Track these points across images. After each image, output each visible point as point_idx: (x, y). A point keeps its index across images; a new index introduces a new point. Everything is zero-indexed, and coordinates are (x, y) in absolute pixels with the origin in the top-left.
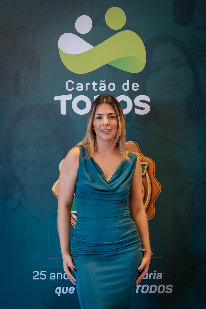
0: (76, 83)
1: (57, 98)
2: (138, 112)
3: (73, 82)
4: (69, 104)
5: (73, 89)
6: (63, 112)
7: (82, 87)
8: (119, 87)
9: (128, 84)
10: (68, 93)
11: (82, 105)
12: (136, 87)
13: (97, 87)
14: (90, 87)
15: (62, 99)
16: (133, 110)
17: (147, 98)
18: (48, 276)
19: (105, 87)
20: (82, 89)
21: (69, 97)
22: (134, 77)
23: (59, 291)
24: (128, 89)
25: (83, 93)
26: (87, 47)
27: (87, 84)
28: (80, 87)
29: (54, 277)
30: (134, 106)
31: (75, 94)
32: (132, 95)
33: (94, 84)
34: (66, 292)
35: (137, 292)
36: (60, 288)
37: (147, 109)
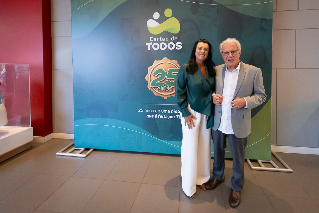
0: (154, 38)
1: (147, 44)
2: (177, 48)
3: (152, 38)
4: (151, 46)
5: (153, 40)
6: (149, 49)
7: (156, 39)
8: (170, 39)
9: (173, 38)
10: (151, 42)
11: (156, 46)
12: (176, 39)
13: (162, 39)
14: (159, 39)
15: (149, 44)
16: (175, 48)
17: (181, 43)
18: (144, 111)
19: (164, 39)
20: (156, 40)
21: (151, 43)
22: (175, 35)
23: (148, 116)
24: (173, 40)
25: (156, 42)
26: (157, 24)
27: (158, 39)
28: (155, 40)
29: (146, 111)
30: (176, 46)
31: (153, 42)
32: (175, 42)
33: (160, 38)
34: (151, 117)
35: (177, 118)
36: (148, 115)
37: (181, 47)
